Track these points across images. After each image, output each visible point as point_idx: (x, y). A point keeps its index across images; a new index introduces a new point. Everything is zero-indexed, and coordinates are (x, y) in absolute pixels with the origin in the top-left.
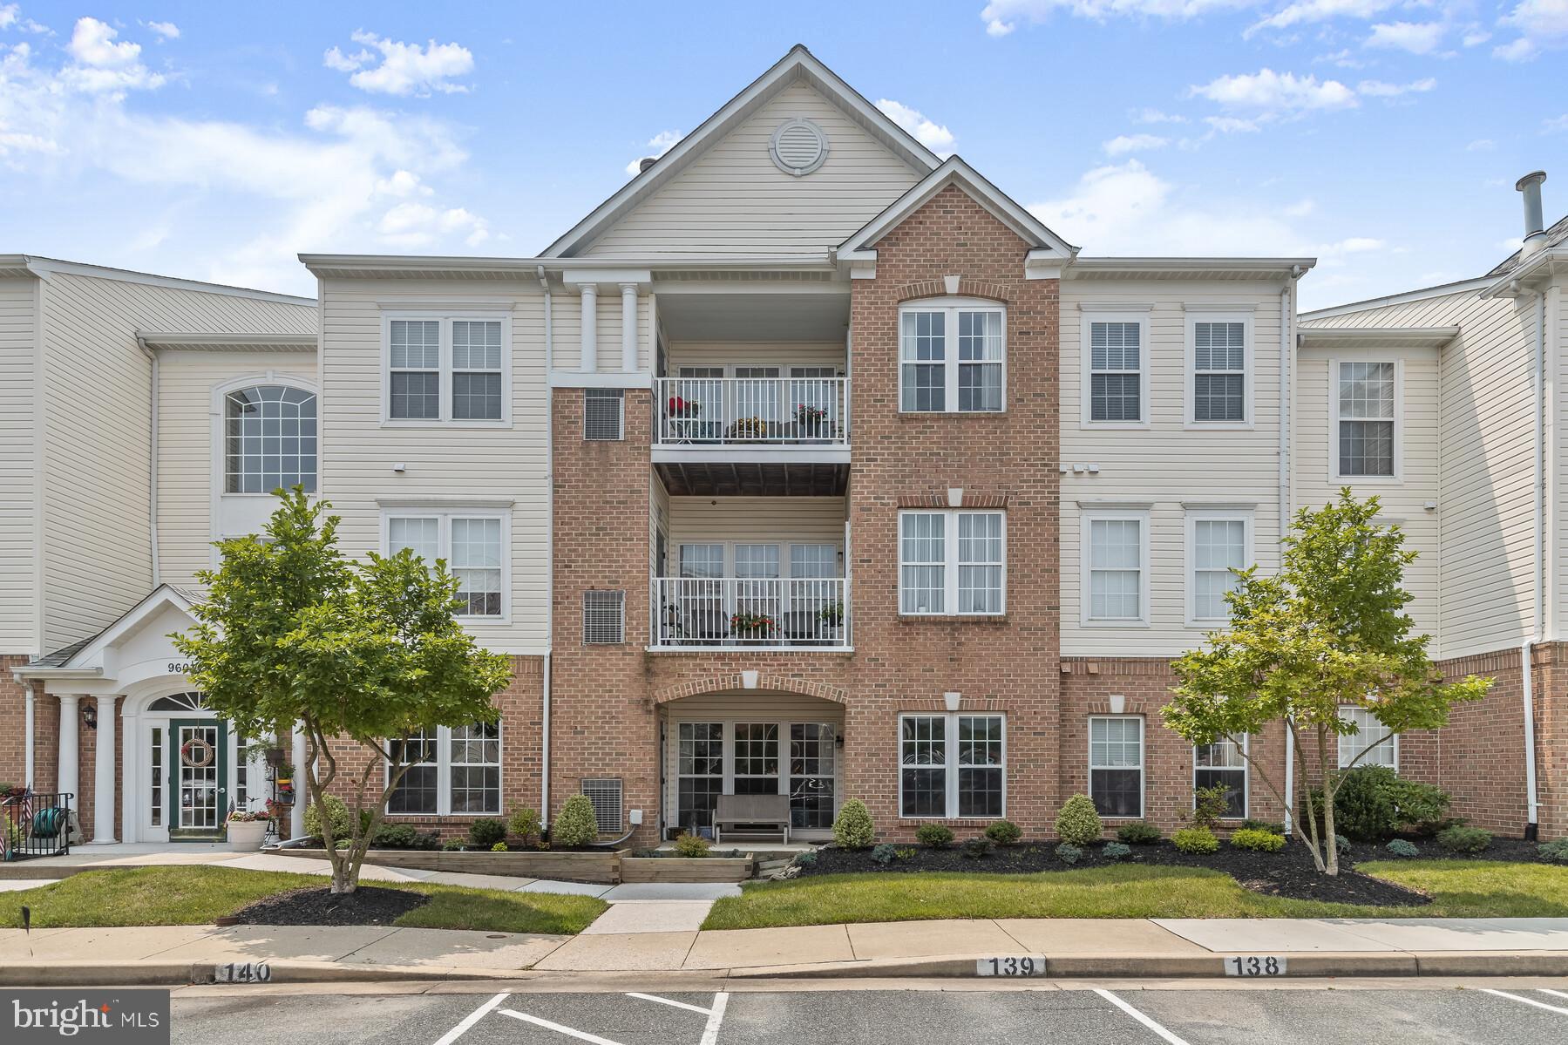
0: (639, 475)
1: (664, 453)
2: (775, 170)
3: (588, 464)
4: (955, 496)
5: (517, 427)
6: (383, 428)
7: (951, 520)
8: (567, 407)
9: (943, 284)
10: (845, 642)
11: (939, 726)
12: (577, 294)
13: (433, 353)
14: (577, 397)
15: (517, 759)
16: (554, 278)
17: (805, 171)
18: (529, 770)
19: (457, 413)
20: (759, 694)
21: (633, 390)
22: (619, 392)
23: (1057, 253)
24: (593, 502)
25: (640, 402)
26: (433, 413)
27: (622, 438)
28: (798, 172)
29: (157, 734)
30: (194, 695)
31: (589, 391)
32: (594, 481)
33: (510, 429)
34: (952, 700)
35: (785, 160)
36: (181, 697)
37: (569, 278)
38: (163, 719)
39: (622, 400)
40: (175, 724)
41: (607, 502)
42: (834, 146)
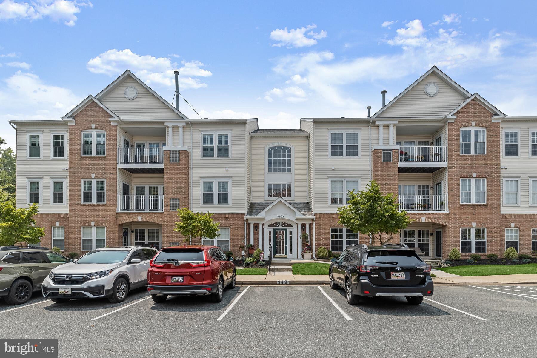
0: (396, 170)
1: (402, 165)
2: (426, 96)
3: (383, 168)
4: (474, 175)
5: (362, 158)
6: (329, 159)
7: (473, 181)
8: (378, 154)
9: (471, 123)
10: (445, 210)
11: (470, 230)
12: (378, 126)
13: (341, 141)
14: (380, 151)
15: (363, 239)
16: (374, 123)
17: (433, 96)
18: (366, 241)
19: (348, 155)
20: (426, 223)
21: (394, 150)
22: (391, 150)
23: (501, 116)
24: (384, 177)
25: (396, 152)
26: (341, 155)
27: (392, 161)
28: (432, 96)
29: (270, 232)
30: (279, 223)
31: (383, 150)
32: (385, 172)
33: (360, 159)
34: (474, 224)
35: (428, 93)
36: (276, 223)
37: (377, 123)
38: (272, 229)
39: (391, 152)
40: (274, 230)
41: (388, 177)
42: (440, 89)
